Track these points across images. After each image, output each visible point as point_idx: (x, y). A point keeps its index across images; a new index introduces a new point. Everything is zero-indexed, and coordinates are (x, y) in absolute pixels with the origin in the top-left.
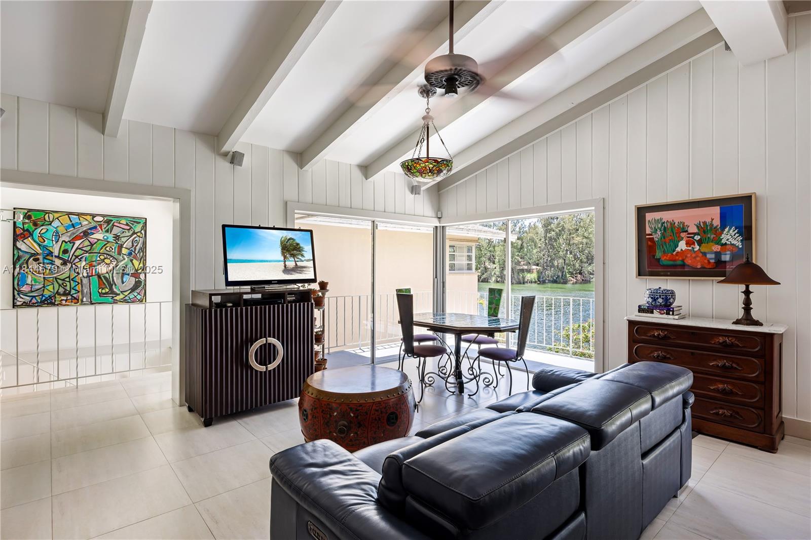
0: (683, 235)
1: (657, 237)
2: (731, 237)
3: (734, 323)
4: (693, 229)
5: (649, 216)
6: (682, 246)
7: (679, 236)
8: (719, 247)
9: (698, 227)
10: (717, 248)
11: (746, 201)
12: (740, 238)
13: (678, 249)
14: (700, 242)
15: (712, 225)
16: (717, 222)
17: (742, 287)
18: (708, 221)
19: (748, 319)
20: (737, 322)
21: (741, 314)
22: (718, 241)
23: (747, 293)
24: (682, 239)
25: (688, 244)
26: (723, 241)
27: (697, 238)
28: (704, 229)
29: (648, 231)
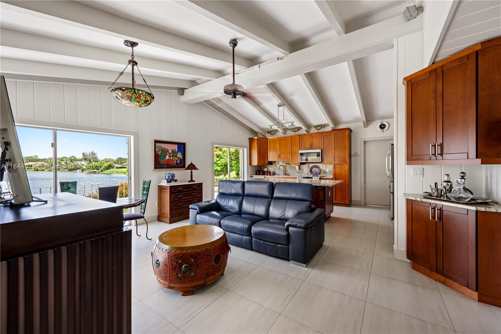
0: (168, 153)
1: (159, 153)
2: (180, 155)
3: (188, 182)
4: (170, 152)
5: (157, 144)
6: (167, 157)
7: (167, 154)
8: (177, 158)
9: (172, 151)
10: (176, 159)
11: (184, 144)
12: (182, 156)
13: (166, 158)
14: (172, 156)
15: (175, 151)
16: (177, 150)
17: (190, 171)
18: (174, 149)
19: (192, 181)
20: (189, 181)
21: (190, 179)
22: (176, 156)
23: (191, 172)
24: (167, 155)
25: (169, 157)
26: (178, 157)
27: (172, 155)
28: (173, 151)
29: (157, 151)
